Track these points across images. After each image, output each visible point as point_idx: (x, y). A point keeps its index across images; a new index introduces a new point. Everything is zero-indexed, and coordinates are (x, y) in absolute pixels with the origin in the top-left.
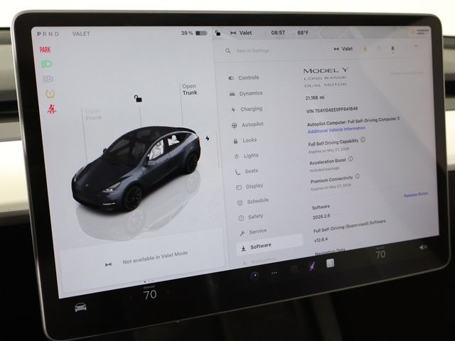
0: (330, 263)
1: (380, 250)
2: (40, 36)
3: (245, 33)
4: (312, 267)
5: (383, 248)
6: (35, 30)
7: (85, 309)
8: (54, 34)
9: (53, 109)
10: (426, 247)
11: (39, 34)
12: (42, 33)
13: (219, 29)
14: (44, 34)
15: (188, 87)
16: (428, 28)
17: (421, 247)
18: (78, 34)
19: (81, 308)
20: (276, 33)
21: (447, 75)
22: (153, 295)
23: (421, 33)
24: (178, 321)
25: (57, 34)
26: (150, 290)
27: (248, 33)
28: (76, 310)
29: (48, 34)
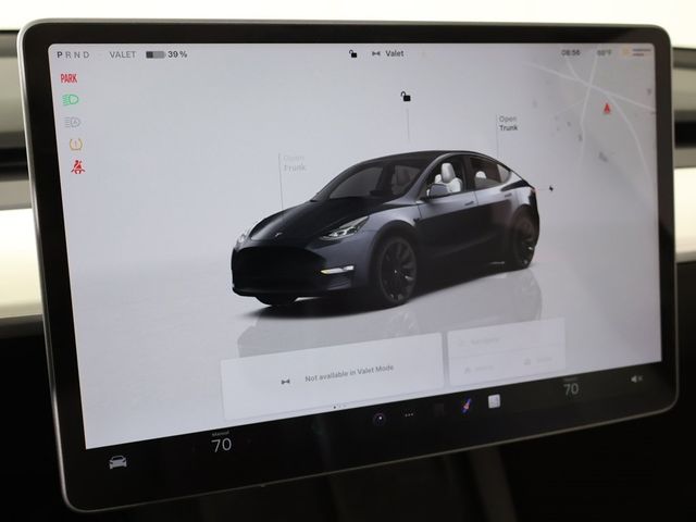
0: (494, 401)
1: (571, 383)
2: (61, 58)
4: (466, 407)
5: (575, 379)
6: (53, 49)
7: (125, 464)
8: (82, 54)
9: (79, 167)
10: (640, 379)
11: (59, 54)
12: (64, 54)
14: (68, 54)
16: (650, 46)
17: (634, 379)
18: (118, 55)
19: (119, 463)
22: (226, 445)
23: (638, 53)
24: (263, 485)
25: (86, 55)
26: (222, 438)
28: (111, 467)
29: (73, 54)
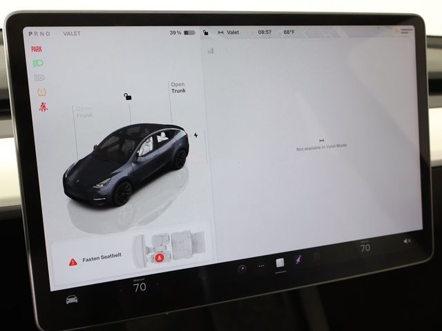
1: (365, 244)
2: (31, 36)
3: (232, 33)
6: (26, 30)
7: (76, 301)
8: (45, 33)
9: (44, 107)
10: (409, 241)
11: (30, 33)
12: (33, 33)
13: (207, 28)
14: (36, 34)
15: (176, 85)
16: (412, 27)
17: (405, 241)
18: (69, 34)
19: (72, 300)
20: (263, 32)
21: (430, 73)
22: (143, 287)
23: (405, 32)
24: (167, 313)
25: (48, 34)
26: (140, 283)
27: (235, 33)
28: (68, 303)
29: (39, 34)
